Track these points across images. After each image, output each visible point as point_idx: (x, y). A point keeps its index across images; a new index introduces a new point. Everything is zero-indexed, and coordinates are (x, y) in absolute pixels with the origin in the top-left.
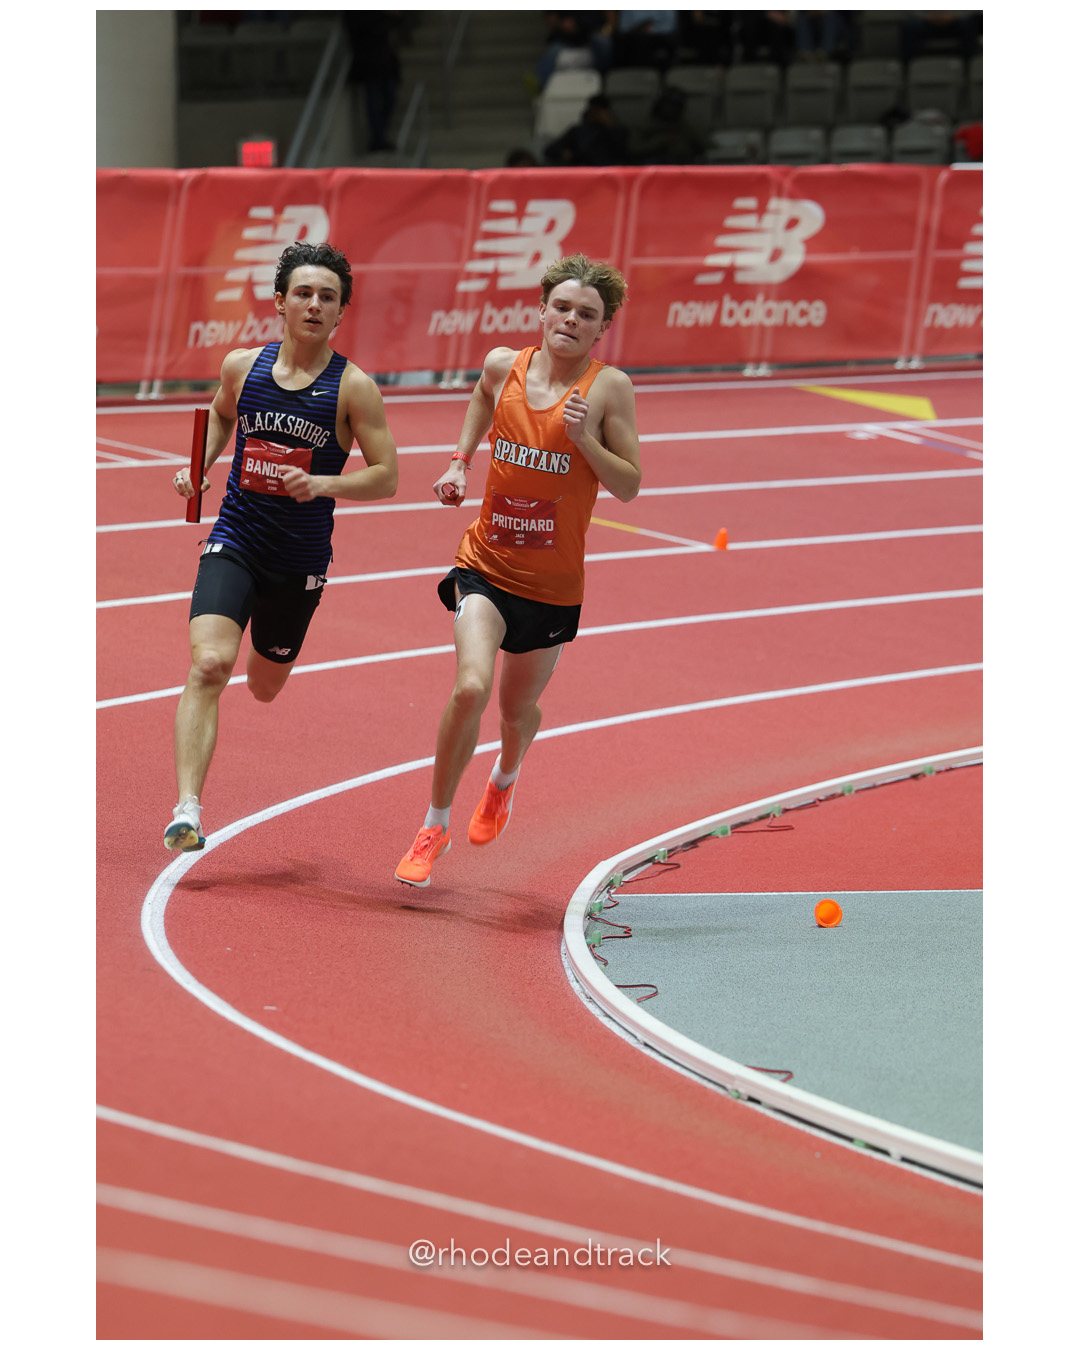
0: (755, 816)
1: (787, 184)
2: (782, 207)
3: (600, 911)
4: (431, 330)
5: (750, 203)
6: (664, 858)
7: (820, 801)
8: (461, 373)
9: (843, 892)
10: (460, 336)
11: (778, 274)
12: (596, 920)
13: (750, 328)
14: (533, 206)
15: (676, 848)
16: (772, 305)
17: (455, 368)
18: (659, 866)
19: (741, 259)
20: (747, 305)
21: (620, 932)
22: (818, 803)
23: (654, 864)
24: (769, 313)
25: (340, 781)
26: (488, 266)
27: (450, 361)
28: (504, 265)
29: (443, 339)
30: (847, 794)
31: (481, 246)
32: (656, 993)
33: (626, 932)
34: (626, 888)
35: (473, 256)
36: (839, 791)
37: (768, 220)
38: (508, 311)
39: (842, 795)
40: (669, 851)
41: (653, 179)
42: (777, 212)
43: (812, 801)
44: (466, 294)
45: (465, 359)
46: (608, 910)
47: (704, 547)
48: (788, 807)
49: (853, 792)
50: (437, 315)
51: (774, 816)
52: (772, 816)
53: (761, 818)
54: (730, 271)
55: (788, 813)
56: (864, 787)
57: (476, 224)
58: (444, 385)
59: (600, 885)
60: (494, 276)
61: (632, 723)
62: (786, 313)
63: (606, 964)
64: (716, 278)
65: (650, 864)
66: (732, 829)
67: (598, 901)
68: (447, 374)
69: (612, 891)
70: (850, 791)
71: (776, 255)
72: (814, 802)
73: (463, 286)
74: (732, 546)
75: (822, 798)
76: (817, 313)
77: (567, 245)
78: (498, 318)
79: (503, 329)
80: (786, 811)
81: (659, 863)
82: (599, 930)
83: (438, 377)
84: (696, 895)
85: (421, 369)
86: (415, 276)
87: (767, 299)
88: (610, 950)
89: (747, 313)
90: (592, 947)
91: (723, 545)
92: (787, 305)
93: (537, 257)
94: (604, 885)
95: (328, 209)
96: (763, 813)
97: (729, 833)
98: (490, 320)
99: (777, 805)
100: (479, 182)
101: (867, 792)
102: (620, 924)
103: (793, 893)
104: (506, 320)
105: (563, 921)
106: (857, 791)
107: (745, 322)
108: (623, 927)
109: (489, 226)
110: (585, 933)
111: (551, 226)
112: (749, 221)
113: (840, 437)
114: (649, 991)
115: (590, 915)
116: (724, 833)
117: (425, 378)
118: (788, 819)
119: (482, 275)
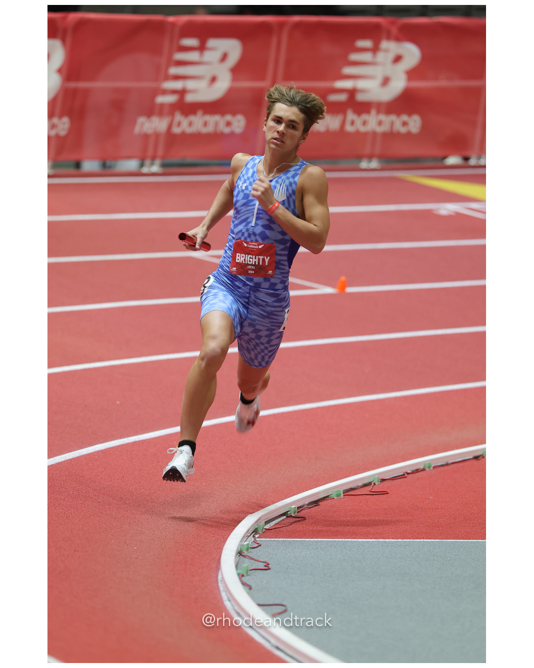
0: (360, 484)
1: (394, 31)
2: (390, 47)
3: (247, 550)
4: (137, 130)
5: (367, 43)
6: (295, 513)
7: (408, 474)
8: (158, 162)
9: (422, 540)
10: (157, 135)
11: (388, 94)
12: (244, 556)
13: (366, 134)
14: (212, 43)
15: (303, 506)
16: (382, 117)
17: (153, 158)
18: (291, 518)
19: (361, 84)
20: (365, 117)
21: (262, 566)
22: (406, 475)
23: (287, 517)
24: (380, 123)
25: (63, 453)
26: (178, 85)
27: (150, 152)
28: (190, 85)
29: (146, 137)
30: (427, 469)
31: (173, 71)
32: (285, 611)
33: (265, 566)
34: (267, 533)
35: (168, 78)
36: (422, 467)
37: (380, 56)
38: (192, 118)
39: (424, 470)
40: (298, 508)
41: (297, 25)
42: (387, 51)
43: (402, 474)
44: (162, 105)
45: (160, 152)
46: (254, 550)
47: (329, 290)
48: (384, 478)
49: (432, 468)
50: (142, 120)
51: (375, 484)
52: (373, 484)
53: (365, 485)
54: (352, 92)
55: (385, 482)
56: (439, 464)
57: (170, 55)
58: (145, 170)
59: (248, 531)
60: (182, 93)
61: (274, 415)
62: (392, 124)
63: (250, 588)
64: (342, 97)
65: (285, 517)
66: (343, 493)
67: (246, 543)
68: (148, 162)
69: (257, 536)
70: (429, 467)
71: (386, 81)
72: (404, 475)
73: (161, 99)
74: (349, 290)
75: (409, 472)
76: (414, 123)
77: (236, 71)
78: (185, 122)
79: (189, 130)
80: (383, 480)
81: (291, 516)
82: (247, 564)
83: (142, 165)
84: (316, 540)
85: (129, 157)
86: (127, 91)
87: (378, 112)
88: (252, 579)
89: (365, 123)
90: (241, 576)
91: (342, 288)
92: (393, 117)
93: (214, 79)
94: (251, 531)
95: (64, 41)
96: (366, 481)
97: (342, 495)
98: (179, 124)
99: (376, 476)
100: (173, 24)
101: (442, 468)
102: (261, 560)
103: (387, 540)
104: (190, 124)
105: (220, 557)
106: (434, 467)
107: (362, 129)
108: (264, 562)
109: (180, 56)
110: (237, 566)
111: (224, 57)
112: (367, 57)
113: (429, 212)
114: (281, 609)
115: (240, 553)
116: (338, 495)
117: (132, 165)
118: (385, 486)
119: (174, 92)
